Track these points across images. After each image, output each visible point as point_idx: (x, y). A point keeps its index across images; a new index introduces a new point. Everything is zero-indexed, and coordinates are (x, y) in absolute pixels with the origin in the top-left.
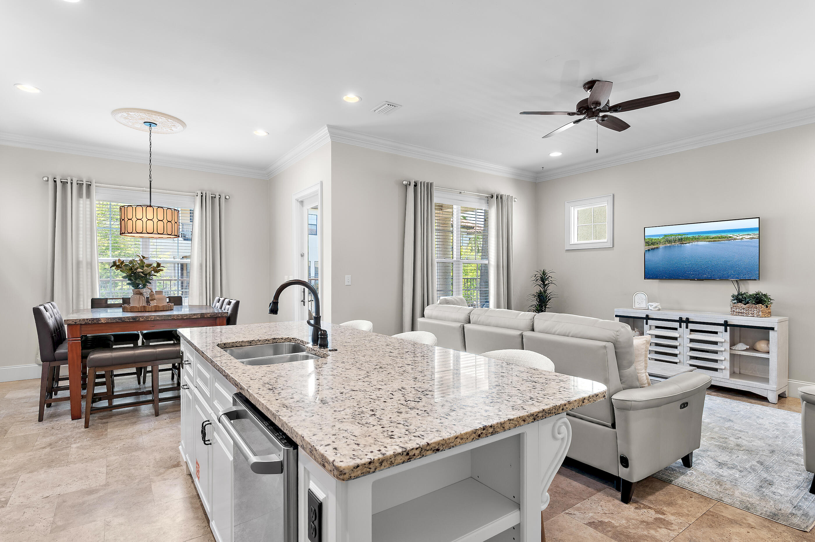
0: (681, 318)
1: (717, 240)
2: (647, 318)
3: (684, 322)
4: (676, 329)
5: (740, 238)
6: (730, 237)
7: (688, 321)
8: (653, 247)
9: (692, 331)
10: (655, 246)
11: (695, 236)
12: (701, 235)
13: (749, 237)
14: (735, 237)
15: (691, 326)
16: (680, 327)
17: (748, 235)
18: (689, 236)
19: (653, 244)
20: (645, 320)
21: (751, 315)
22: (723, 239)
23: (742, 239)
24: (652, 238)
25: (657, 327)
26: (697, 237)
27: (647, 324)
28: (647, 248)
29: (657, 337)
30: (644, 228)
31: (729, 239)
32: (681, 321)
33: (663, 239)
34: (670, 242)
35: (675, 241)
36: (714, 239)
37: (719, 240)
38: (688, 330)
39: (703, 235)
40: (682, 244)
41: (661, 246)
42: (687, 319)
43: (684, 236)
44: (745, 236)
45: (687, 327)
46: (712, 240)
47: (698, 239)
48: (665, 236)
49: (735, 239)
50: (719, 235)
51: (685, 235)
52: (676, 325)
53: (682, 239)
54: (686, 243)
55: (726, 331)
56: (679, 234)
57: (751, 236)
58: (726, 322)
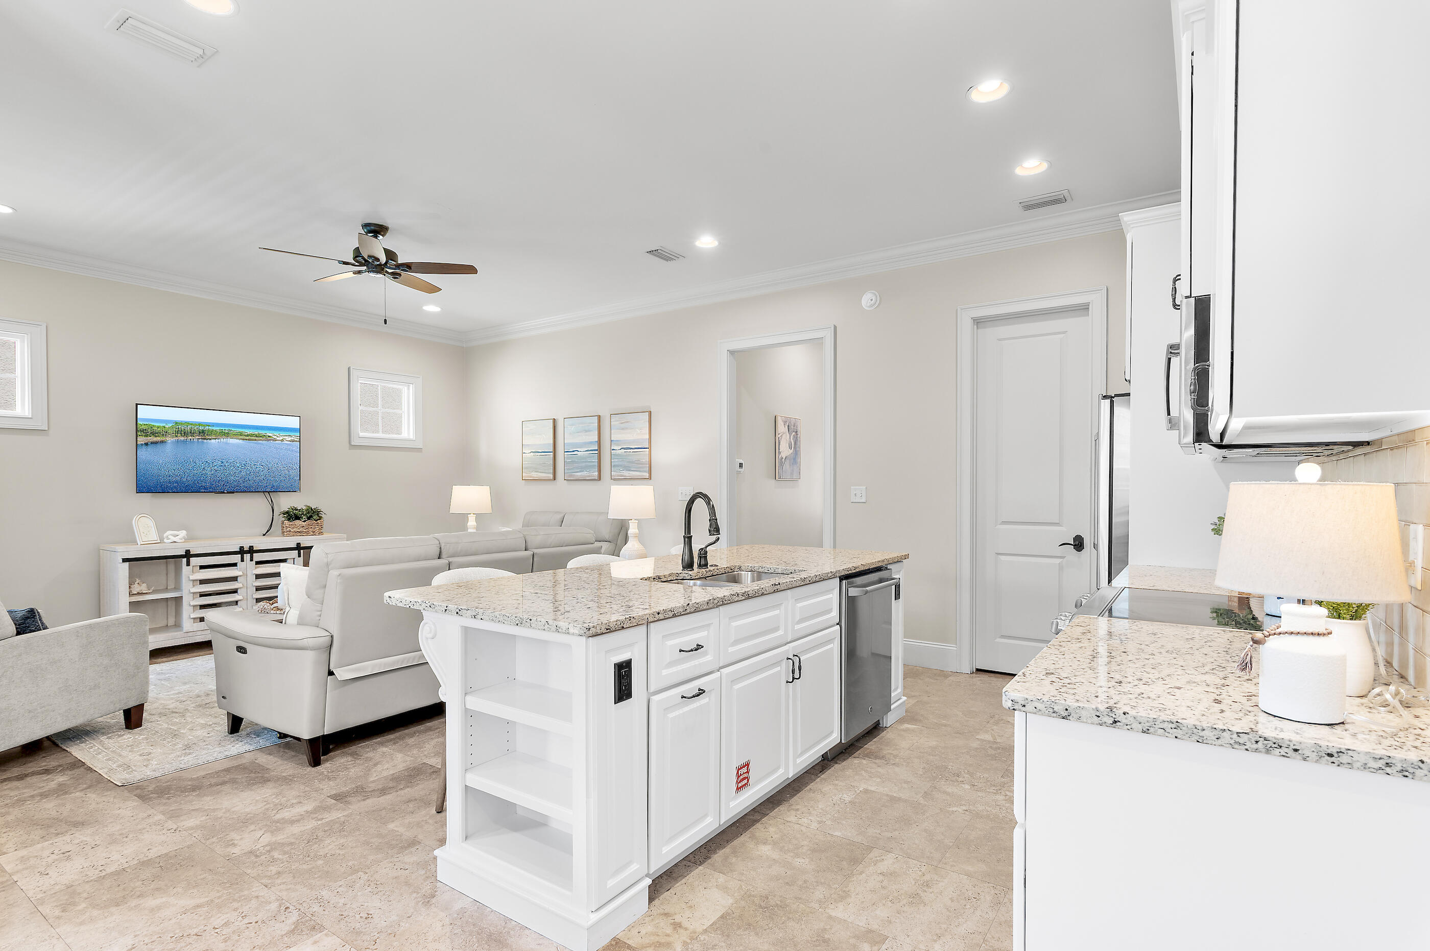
0: (242, 548)
1: (254, 438)
2: (188, 555)
3: (247, 552)
4: (235, 565)
5: (280, 439)
6: (269, 437)
7: (251, 551)
8: (155, 439)
9: (258, 563)
10: (158, 439)
11: (224, 429)
13: (290, 439)
14: (275, 437)
15: (258, 557)
16: (242, 560)
17: (289, 436)
18: (214, 428)
19: (154, 434)
20: (185, 560)
21: (312, 533)
22: (261, 438)
23: (282, 440)
25: (202, 567)
26: (225, 432)
27: (188, 564)
28: (142, 440)
29: (203, 582)
30: (137, 405)
31: (268, 438)
32: (242, 552)
33: (172, 427)
34: (185, 434)
35: (192, 433)
36: (250, 437)
37: (257, 438)
38: (254, 562)
39: (235, 430)
40: (205, 439)
41: (169, 439)
42: (251, 547)
43: (207, 428)
44: (286, 437)
45: (252, 560)
46: (247, 438)
47: (227, 435)
48: (176, 423)
49: (275, 440)
50: (256, 432)
51: (209, 426)
52: (236, 558)
53: (203, 432)
54: (210, 439)
55: (299, 556)
56: (200, 424)
57: (293, 439)
58: (298, 544)
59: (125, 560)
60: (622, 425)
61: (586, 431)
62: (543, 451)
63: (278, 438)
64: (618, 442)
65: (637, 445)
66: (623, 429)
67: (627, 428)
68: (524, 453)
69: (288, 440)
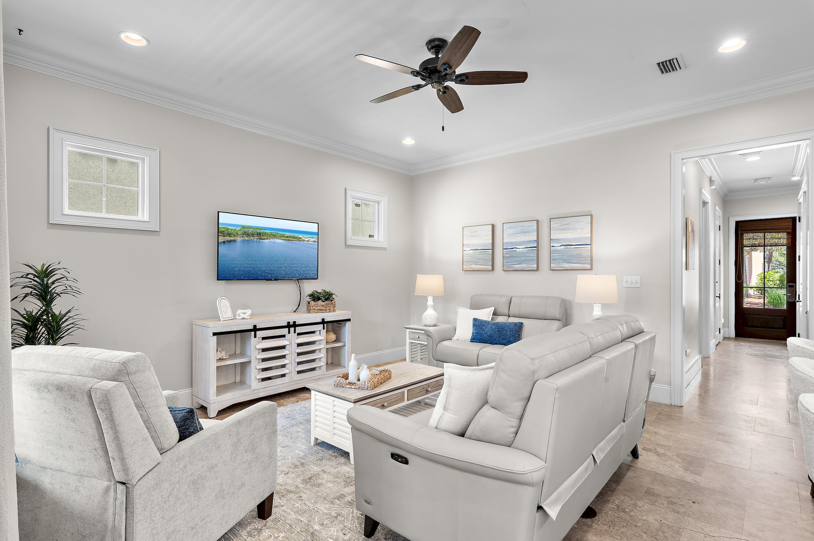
0: (289, 323)
1: (291, 239)
2: (255, 329)
3: (292, 326)
4: (284, 336)
5: (307, 240)
6: (300, 238)
7: (295, 325)
8: (230, 239)
9: (299, 334)
10: (232, 238)
11: (272, 232)
12: (278, 232)
14: (304, 238)
15: (299, 330)
16: (289, 333)
17: (312, 238)
18: (267, 231)
19: (229, 235)
20: (253, 333)
21: (329, 311)
22: (295, 239)
23: (308, 241)
24: (228, 227)
25: (264, 338)
26: (275, 234)
27: (255, 337)
28: (221, 239)
29: (264, 350)
30: (218, 212)
31: (299, 239)
32: (289, 326)
33: (241, 230)
34: (248, 235)
35: (253, 235)
36: (288, 238)
37: (293, 239)
38: (296, 334)
40: (261, 239)
41: (239, 239)
42: (295, 322)
45: (295, 332)
47: (274, 236)
48: (243, 227)
49: (304, 241)
51: (263, 229)
52: (285, 331)
53: (260, 234)
54: (264, 239)
55: (324, 329)
56: (258, 228)
57: (314, 240)
58: (323, 319)
59: (214, 334)
60: (563, 227)
61: (525, 233)
62: (483, 248)
63: (306, 240)
64: (557, 240)
65: (577, 242)
66: (563, 230)
67: (567, 229)
68: (464, 250)
69: (311, 240)
